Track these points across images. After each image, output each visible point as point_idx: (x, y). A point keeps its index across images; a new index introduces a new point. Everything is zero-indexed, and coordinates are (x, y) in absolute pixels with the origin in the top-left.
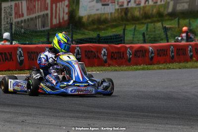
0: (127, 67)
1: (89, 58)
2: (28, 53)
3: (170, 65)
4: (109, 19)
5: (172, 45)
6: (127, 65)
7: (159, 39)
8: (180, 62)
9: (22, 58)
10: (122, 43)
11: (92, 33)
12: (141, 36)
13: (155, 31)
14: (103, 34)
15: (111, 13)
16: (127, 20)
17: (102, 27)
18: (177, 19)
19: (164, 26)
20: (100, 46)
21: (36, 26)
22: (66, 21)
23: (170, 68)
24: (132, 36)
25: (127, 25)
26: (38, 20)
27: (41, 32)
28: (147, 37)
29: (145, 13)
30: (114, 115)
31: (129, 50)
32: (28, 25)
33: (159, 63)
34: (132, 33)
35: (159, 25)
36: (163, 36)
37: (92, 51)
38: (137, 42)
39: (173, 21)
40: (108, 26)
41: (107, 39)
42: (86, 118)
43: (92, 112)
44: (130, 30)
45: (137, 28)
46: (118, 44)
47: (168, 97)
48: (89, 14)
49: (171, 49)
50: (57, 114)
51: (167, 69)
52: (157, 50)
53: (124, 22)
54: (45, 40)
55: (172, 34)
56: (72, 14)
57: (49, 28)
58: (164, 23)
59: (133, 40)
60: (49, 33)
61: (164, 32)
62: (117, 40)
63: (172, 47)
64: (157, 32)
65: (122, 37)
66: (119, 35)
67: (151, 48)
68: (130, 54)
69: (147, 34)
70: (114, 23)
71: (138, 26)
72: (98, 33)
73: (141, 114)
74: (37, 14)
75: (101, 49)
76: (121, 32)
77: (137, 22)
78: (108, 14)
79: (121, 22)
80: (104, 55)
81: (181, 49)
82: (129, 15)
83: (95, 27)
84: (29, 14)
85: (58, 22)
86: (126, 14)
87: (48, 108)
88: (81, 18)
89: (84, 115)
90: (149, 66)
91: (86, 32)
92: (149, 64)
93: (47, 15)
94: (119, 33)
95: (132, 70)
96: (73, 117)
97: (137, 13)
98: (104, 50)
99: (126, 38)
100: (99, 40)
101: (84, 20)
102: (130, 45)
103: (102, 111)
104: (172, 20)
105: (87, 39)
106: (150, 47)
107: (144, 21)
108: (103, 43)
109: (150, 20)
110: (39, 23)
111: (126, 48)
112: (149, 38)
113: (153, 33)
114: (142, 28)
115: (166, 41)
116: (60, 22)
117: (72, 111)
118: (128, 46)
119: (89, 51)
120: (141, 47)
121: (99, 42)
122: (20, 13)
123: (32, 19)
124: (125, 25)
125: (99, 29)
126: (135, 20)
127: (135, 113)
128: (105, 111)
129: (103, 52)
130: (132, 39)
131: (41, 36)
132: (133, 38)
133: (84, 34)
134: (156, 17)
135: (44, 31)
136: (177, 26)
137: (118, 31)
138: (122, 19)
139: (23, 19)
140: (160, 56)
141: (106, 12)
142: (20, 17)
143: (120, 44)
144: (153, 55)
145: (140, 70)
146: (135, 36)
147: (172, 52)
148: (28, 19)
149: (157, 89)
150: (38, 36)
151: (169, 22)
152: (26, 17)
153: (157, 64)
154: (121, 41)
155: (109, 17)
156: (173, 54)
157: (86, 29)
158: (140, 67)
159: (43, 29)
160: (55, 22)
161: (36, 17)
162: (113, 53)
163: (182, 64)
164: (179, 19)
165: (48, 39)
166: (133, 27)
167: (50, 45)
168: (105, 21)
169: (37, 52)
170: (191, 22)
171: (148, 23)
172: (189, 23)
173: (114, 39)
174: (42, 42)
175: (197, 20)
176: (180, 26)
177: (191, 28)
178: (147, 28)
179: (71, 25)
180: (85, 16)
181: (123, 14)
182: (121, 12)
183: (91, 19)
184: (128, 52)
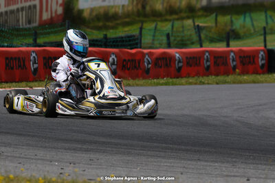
0: (144, 81)
2: (7, 58)
3: (204, 79)
4: (120, 14)
5: (207, 51)
6: (144, 78)
7: (189, 42)
8: (217, 75)
10: (137, 48)
11: (95, 32)
12: (165, 38)
13: (183, 31)
14: (112, 34)
15: (123, 6)
16: (145, 16)
17: (110, 24)
18: (214, 15)
19: (196, 24)
21: (18, 21)
23: (204, 83)
24: (151, 38)
25: (146, 22)
26: (21, 13)
27: (26, 30)
28: (172, 39)
29: (170, 6)
31: (147, 57)
32: (6, 21)
33: (188, 75)
34: (152, 33)
35: (189, 22)
36: (195, 38)
38: (158, 46)
39: (208, 18)
40: (118, 24)
42: (87, 150)
44: (149, 30)
45: (158, 27)
46: (131, 49)
47: (201, 123)
48: (92, 6)
49: (205, 57)
50: (47, 145)
51: (200, 84)
52: (187, 58)
53: (142, 19)
54: (31, 41)
55: (207, 36)
56: (69, 6)
57: (36, 24)
58: (196, 20)
59: (153, 44)
60: (36, 32)
61: (196, 33)
62: (131, 43)
63: (207, 54)
64: (186, 32)
65: (139, 38)
66: (134, 36)
67: (177, 55)
68: (149, 63)
69: (172, 36)
70: (127, 20)
71: (159, 24)
72: (105, 33)
73: (164, 145)
75: (108, 55)
76: (136, 33)
77: (159, 19)
78: (119, 6)
79: (137, 18)
80: (113, 64)
81: (221, 57)
82: (148, 8)
83: (101, 24)
84: (7, 4)
85: (49, 17)
86: (144, 7)
87: (33, 136)
88: (80, 12)
89: (84, 147)
90: (174, 80)
91: (88, 30)
92: (174, 78)
93: (35, 6)
94: (134, 34)
95: (151, 85)
96: (69, 149)
97: (159, 7)
98: (113, 57)
99: (143, 41)
100: (106, 42)
101: (86, 15)
102: (149, 50)
103: (109, 141)
104: (207, 16)
106: (176, 53)
107: (168, 17)
108: (112, 47)
109: (176, 17)
110: (22, 17)
111: (143, 55)
112: (175, 40)
113: (182, 34)
114: (166, 27)
115: (199, 46)
116: (51, 17)
118: (146, 51)
120: (164, 53)
121: (106, 46)
123: (12, 12)
124: (142, 22)
125: (107, 28)
126: (156, 15)
127: (155, 144)
128: (113, 141)
129: (111, 59)
130: (151, 41)
131: (25, 36)
132: (153, 40)
134: (185, 12)
135: (30, 29)
136: (214, 25)
137: (133, 30)
138: (139, 14)
140: (191, 66)
141: (116, 4)
144: (181, 64)
145: (162, 84)
146: (156, 38)
147: (207, 61)
148: (6, 12)
149: (186, 112)
150: (21, 35)
151: (203, 19)
152: (3, 9)
153: (185, 77)
154: (137, 44)
155: (120, 11)
156: (208, 63)
157: (88, 27)
158: (162, 81)
159: (28, 26)
160: (46, 16)
161: (18, 9)
162: (125, 60)
163: (221, 78)
164: (216, 16)
165: (35, 40)
166: (154, 25)
167: (38, 48)
168: (115, 17)
169: (19, 58)
170: (233, 19)
171: (174, 20)
172: (232, 22)
173: (126, 41)
174: (26, 44)
175: (242, 17)
176: (218, 25)
177: (234, 27)
178: (173, 27)
179: (67, 21)
180: (87, 9)
181: (140, 7)
182: (137, 4)
183: (95, 14)
184: (145, 60)
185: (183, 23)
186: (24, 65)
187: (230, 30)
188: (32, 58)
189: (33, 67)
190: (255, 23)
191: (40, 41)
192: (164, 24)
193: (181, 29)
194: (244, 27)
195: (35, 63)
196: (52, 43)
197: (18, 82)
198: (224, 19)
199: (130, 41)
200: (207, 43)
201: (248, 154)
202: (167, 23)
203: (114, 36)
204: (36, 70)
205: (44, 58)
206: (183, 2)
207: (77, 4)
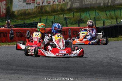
1: (19, 37)
4: (31, 13)
5: (70, 29)
7: (62, 25)
11: (20, 21)
12: (51, 23)
13: (59, 20)
14: (27, 22)
15: (32, 9)
16: (42, 13)
17: (26, 17)
18: (73, 13)
19: (65, 17)
20: (25, 29)
22: (5, 14)
25: (43, 16)
29: (53, 9)
30: (34, 72)
35: (62, 16)
36: (64, 23)
37: (20, 33)
38: (48, 26)
40: (30, 17)
41: (29, 25)
42: (16, 74)
43: (20, 70)
44: (44, 20)
45: (48, 18)
46: (36, 28)
48: (19, 10)
53: (41, 15)
55: (70, 22)
56: (8, 10)
58: (64, 15)
59: (46, 25)
61: (65, 20)
63: (70, 30)
69: (54, 22)
70: (34, 15)
72: (24, 21)
73: (51, 71)
75: (26, 31)
77: (48, 15)
78: (30, 9)
79: (39, 15)
80: (28, 35)
81: (76, 31)
82: (43, 10)
83: (22, 17)
86: (41, 9)
88: (13, 12)
89: (15, 72)
96: (9, 73)
97: (48, 9)
98: (28, 32)
100: (25, 25)
101: (16, 13)
103: (26, 69)
104: (69, 13)
105: (17, 25)
107: (52, 14)
109: (56, 14)
115: (66, 26)
117: (8, 69)
119: (18, 32)
121: (25, 27)
125: (25, 19)
126: (47, 13)
127: (47, 70)
129: (27, 33)
133: (16, 22)
134: (60, 11)
136: (73, 17)
137: (36, 20)
138: (39, 13)
141: (29, 8)
146: (47, 23)
147: (70, 33)
151: (68, 15)
155: (31, 11)
156: (70, 34)
157: (17, 19)
164: (74, 13)
166: (46, 17)
168: (29, 14)
170: (81, 14)
172: (80, 15)
173: (34, 25)
175: (85, 13)
176: (75, 17)
177: (81, 18)
178: (54, 18)
179: (7, 16)
180: (16, 11)
181: (40, 9)
182: (38, 8)
183: (19, 13)
185: (59, 16)
187: (80, 19)
190: (91, 16)
192: (50, 17)
194: (86, 17)
198: (77, 14)
200: (70, 25)
201: (88, 74)
202: (52, 16)
203: (28, 23)
206: (59, 7)
207: (12, 9)
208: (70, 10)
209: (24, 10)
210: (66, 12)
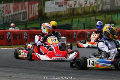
2: (14, 35)
6: (74, 42)
7: (93, 27)
9: (10, 38)
10: (71, 29)
12: (82, 25)
13: (90, 22)
15: (64, 11)
16: (74, 15)
17: (59, 19)
18: (104, 15)
19: (96, 19)
21: (19, 18)
22: (37, 15)
24: (77, 25)
25: (74, 18)
26: (20, 15)
28: (86, 25)
29: (85, 11)
31: (75, 33)
32: (14, 18)
34: (77, 23)
35: (93, 18)
38: (80, 28)
39: (101, 16)
40: (62, 19)
41: (61, 27)
43: (52, 71)
44: (76, 21)
45: (80, 20)
46: (68, 30)
48: (51, 11)
50: (31, 72)
54: (24, 27)
56: (41, 12)
57: (27, 20)
58: (96, 17)
59: (78, 27)
60: (26, 23)
62: (68, 27)
64: (92, 23)
65: (71, 25)
66: (69, 24)
67: (88, 32)
68: (76, 36)
69: (86, 24)
70: (66, 17)
74: (19, 12)
76: (70, 23)
77: (80, 17)
78: (62, 11)
79: (70, 17)
82: (75, 12)
84: (14, 11)
86: (73, 12)
87: (25, 69)
88: (46, 14)
93: (26, 12)
94: (69, 23)
97: (80, 11)
98: (60, 33)
99: (73, 26)
101: (48, 15)
102: (76, 30)
103: (58, 70)
106: (87, 31)
107: (84, 16)
109: (87, 16)
110: (21, 17)
111: (73, 32)
112: (87, 26)
113: (90, 23)
114: (83, 20)
116: (33, 16)
118: (74, 31)
120: (82, 32)
122: (9, 11)
123: (16, 14)
126: (78, 15)
129: (59, 35)
130: (77, 26)
131: (22, 25)
132: (78, 26)
134: (92, 13)
135: (23, 22)
136: (104, 19)
137: (68, 22)
138: (71, 15)
139: (10, 14)
141: (61, 10)
142: (8, 13)
143: (70, 29)
146: (79, 25)
148: (14, 15)
150: (20, 25)
151: (99, 17)
152: (12, 13)
154: (70, 28)
155: (63, 13)
159: (23, 20)
160: (31, 16)
161: (19, 13)
164: (105, 15)
165: (26, 27)
166: (78, 19)
167: (27, 30)
168: (61, 16)
169: (19, 34)
170: (113, 16)
171: (86, 17)
172: (112, 17)
173: (66, 26)
174: (22, 28)
175: (116, 16)
176: (106, 19)
177: (113, 20)
178: (86, 20)
179: (40, 18)
180: (48, 13)
181: (71, 11)
182: (70, 10)
183: (52, 15)
184: (74, 35)
185: (90, 18)
186: (22, 37)
187: (111, 21)
188: (25, 34)
189: (25, 38)
191: (28, 27)
193: (90, 21)
194: (117, 19)
195: (26, 36)
196: (33, 28)
197: (18, 45)
198: (108, 16)
199: (67, 26)
202: (83, 18)
203: (60, 24)
204: (26, 39)
205: (30, 34)
206: (91, 10)
207: (44, 11)
208: (102, 12)
209: (56, 12)
210: (98, 14)
